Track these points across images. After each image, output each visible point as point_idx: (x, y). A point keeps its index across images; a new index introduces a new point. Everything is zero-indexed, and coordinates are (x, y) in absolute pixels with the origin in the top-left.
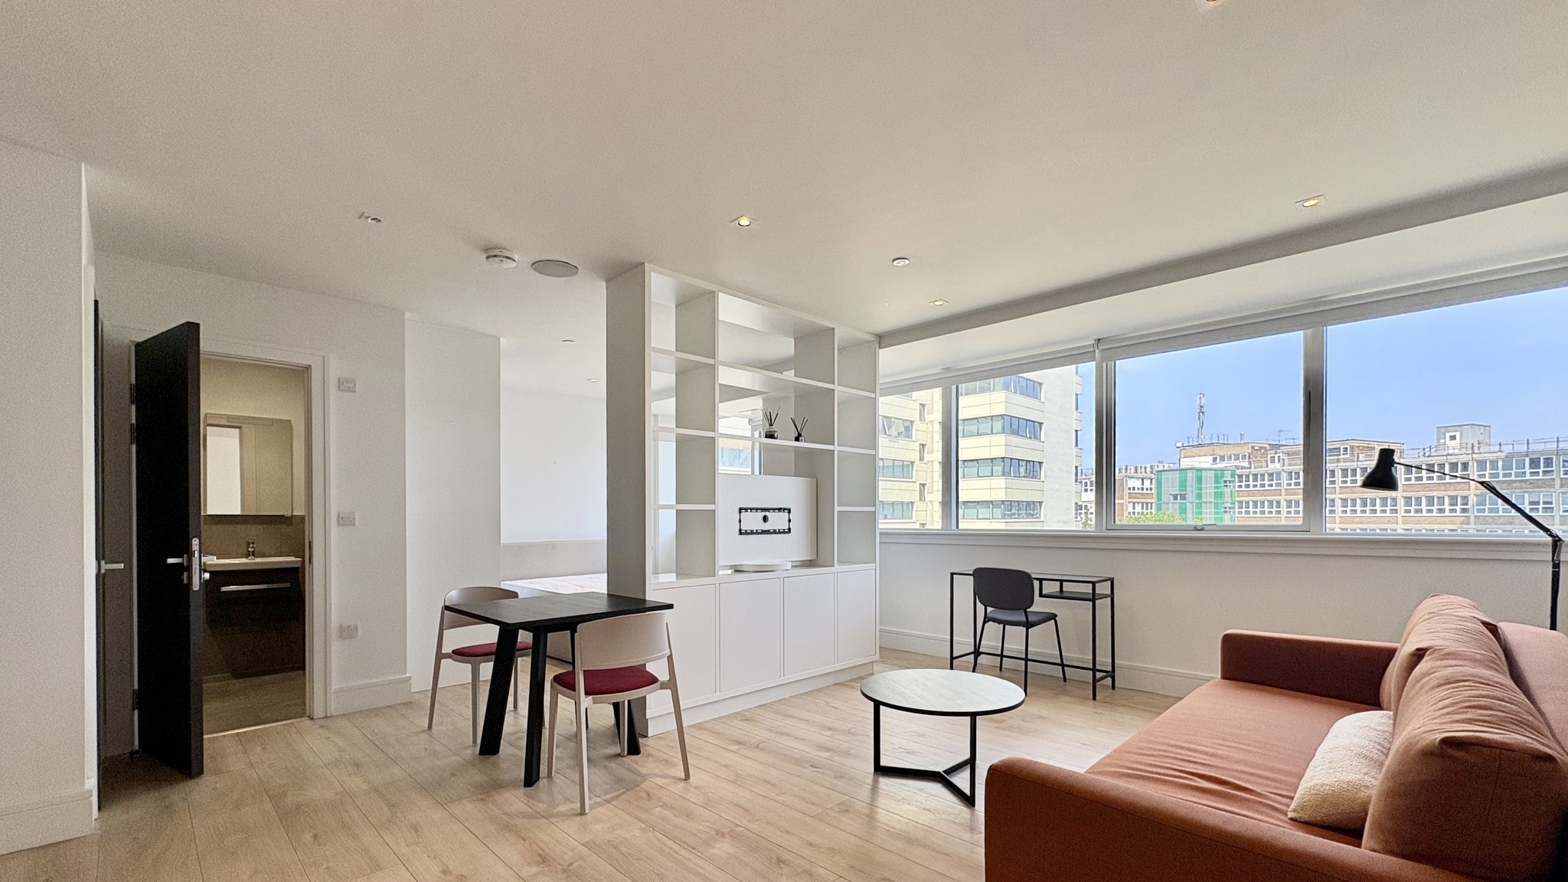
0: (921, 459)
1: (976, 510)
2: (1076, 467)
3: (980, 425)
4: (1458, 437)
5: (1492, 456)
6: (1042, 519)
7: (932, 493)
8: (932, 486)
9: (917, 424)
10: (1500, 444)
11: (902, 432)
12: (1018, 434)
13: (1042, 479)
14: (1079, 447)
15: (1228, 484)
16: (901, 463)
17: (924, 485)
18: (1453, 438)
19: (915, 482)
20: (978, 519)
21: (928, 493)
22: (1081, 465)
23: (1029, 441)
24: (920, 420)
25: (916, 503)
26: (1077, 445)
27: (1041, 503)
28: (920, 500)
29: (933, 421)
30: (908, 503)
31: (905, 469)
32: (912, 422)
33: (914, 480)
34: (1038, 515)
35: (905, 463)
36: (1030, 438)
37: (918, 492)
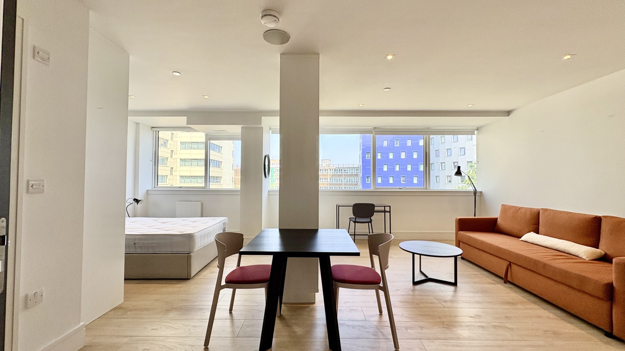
0: (171, 157)
1: (196, 179)
2: (233, 164)
3: (199, 145)
4: (325, 162)
5: (332, 168)
6: (222, 183)
7: (176, 172)
8: (177, 169)
9: (169, 142)
10: (334, 165)
11: (163, 144)
12: (214, 150)
13: (222, 168)
14: (234, 157)
15: (274, 172)
16: (162, 158)
17: (172, 168)
18: (324, 162)
19: (168, 167)
20: (197, 183)
21: (174, 172)
22: (234, 164)
23: (218, 153)
24: (171, 140)
25: (168, 176)
26: (233, 156)
27: (221, 177)
28: (171, 174)
29: (177, 141)
30: (165, 176)
31: (164, 160)
32: (167, 140)
33: (168, 166)
34: (220, 182)
35: (164, 158)
36: (218, 152)
37: (170, 171)
